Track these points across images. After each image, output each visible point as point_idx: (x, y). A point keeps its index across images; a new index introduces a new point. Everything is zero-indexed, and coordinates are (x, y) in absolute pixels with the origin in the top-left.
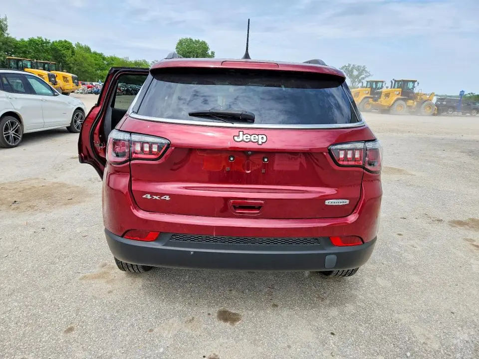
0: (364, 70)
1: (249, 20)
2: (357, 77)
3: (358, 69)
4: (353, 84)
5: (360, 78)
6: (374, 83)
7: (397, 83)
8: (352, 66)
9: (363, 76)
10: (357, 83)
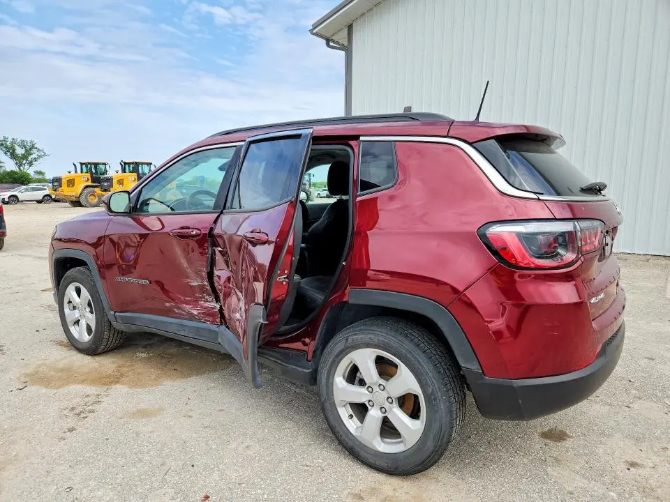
0: (33, 147)
1: (488, 82)
2: (25, 157)
3: (23, 145)
4: (20, 169)
5: (30, 159)
6: (93, 166)
7: (127, 166)
8: (10, 140)
9: (34, 156)
10: (27, 167)
